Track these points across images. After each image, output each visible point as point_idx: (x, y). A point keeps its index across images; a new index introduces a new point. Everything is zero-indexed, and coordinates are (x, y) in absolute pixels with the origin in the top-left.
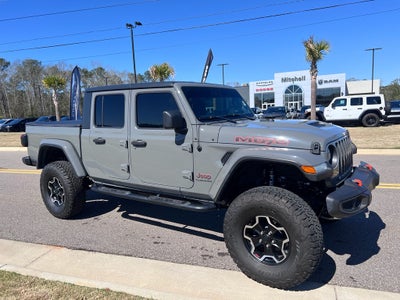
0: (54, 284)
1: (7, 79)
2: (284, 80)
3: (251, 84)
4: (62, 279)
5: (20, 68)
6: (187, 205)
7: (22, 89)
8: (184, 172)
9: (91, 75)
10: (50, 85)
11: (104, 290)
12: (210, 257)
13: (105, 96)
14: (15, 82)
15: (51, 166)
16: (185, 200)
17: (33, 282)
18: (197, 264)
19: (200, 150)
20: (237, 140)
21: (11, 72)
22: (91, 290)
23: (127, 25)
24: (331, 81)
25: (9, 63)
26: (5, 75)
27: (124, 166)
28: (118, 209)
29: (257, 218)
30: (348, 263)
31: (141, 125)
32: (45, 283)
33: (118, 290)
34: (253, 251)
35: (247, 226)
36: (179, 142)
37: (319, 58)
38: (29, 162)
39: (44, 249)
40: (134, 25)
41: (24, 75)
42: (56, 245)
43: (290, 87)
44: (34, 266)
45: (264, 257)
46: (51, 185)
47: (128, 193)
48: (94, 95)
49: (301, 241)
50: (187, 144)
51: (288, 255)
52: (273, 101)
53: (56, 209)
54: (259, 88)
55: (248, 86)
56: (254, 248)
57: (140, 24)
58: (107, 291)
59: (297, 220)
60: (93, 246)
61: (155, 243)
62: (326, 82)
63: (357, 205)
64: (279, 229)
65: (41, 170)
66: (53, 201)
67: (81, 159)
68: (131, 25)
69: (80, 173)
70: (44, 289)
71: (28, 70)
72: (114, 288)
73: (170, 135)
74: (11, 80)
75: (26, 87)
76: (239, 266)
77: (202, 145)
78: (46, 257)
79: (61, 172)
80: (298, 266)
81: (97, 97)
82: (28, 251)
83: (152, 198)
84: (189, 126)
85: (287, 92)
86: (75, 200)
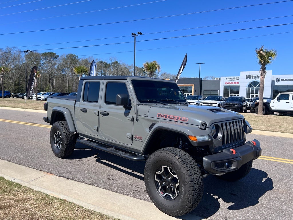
0: (37, 192)
1: (56, 66)
2: (248, 77)
3: (221, 78)
4: (43, 191)
5: (64, 60)
6: (127, 155)
7: (64, 73)
8: (128, 134)
9: (109, 66)
10: (78, 72)
11: (63, 200)
12: (139, 192)
13: (90, 82)
14: (61, 68)
15: (56, 124)
16: (128, 152)
17: (27, 190)
18: (128, 195)
19: (137, 120)
20: (159, 116)
21: (59, 62)
22: (56, 199)
23: (132, 34)
24: (286, 80)
25: (58, 56)
26: (55, 64)
27: (96, 127)
28: (96, 155)
29: (163, 167)
30: (228, 209)
31: (107, 102)
32: (33, 192)
33: (71, 201)
34: (159, 189)
35: (157, 173)
36: (127, 114)
37: (268, 62)
38: (46, 120)
39: (42, 174)
40: (137, 34)
41: (67, 64)
42: (50, 172)
43: (253, 83)
44: (33, 183)
45: (166, 194)
46: (56, 135)
47: (96, 145)
48: (85, 81)
49: (185, 185)
50: (130, 116)
51: (178, 194)
52: (238, 92)
53: (57, 151)
54: (228, 82)
55: (220, 79)
56: (160, 188)
57: (141, 34)
58: (65, 201)
59: (184, 171)
60: (70, 176)
61: (108, 179)
62: (282, 80)
63: (228, 167)
64: (175, 176)
65: (51, 126)
66: (56, 145)
67: (73, 121)
68: (135, 35)
69: (71, 129)
70: (31, 195)
71: (69, 61)
72: (69, 200)
73: (121, 109)
74: (58, 67)
75: (67, 72)
76: (151, 199)
77: (139, 117)
78: (41, 179)
79: (61, 128)
80: (182, 202)
81: (86, 83)
82: (33, 173)
83: (109, 150)
84: (133, 105)
85: (250, 86)
86: (67, 147)
